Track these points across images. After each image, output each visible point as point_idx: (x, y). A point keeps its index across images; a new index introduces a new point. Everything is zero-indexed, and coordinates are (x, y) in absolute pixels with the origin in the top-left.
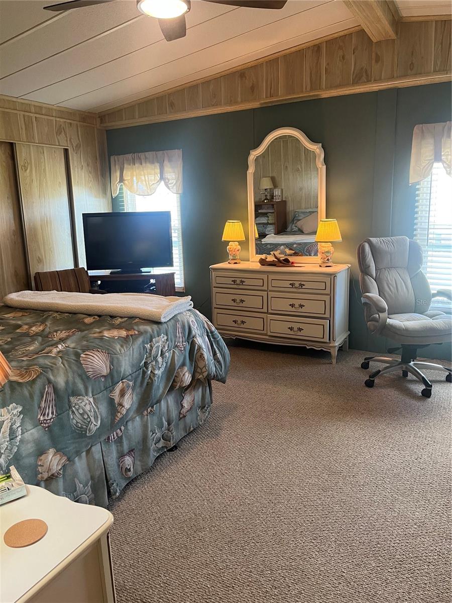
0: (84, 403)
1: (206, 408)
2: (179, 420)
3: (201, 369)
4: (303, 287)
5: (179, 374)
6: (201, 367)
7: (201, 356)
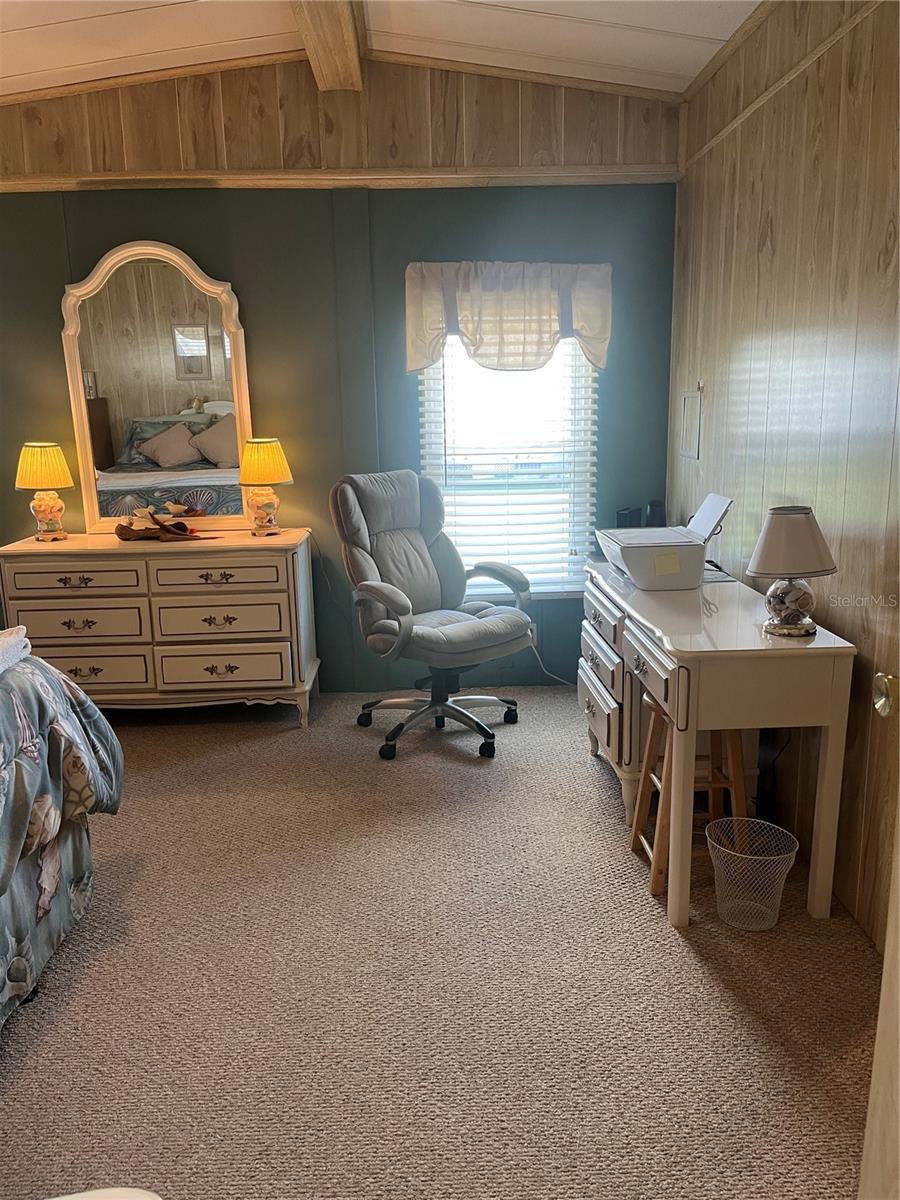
1: (85, 880)
2: (37, 924)
3: (79, 794)
4: (230, 581)
5: (36, 814)
6: (79, 789)
7: (75, 764)
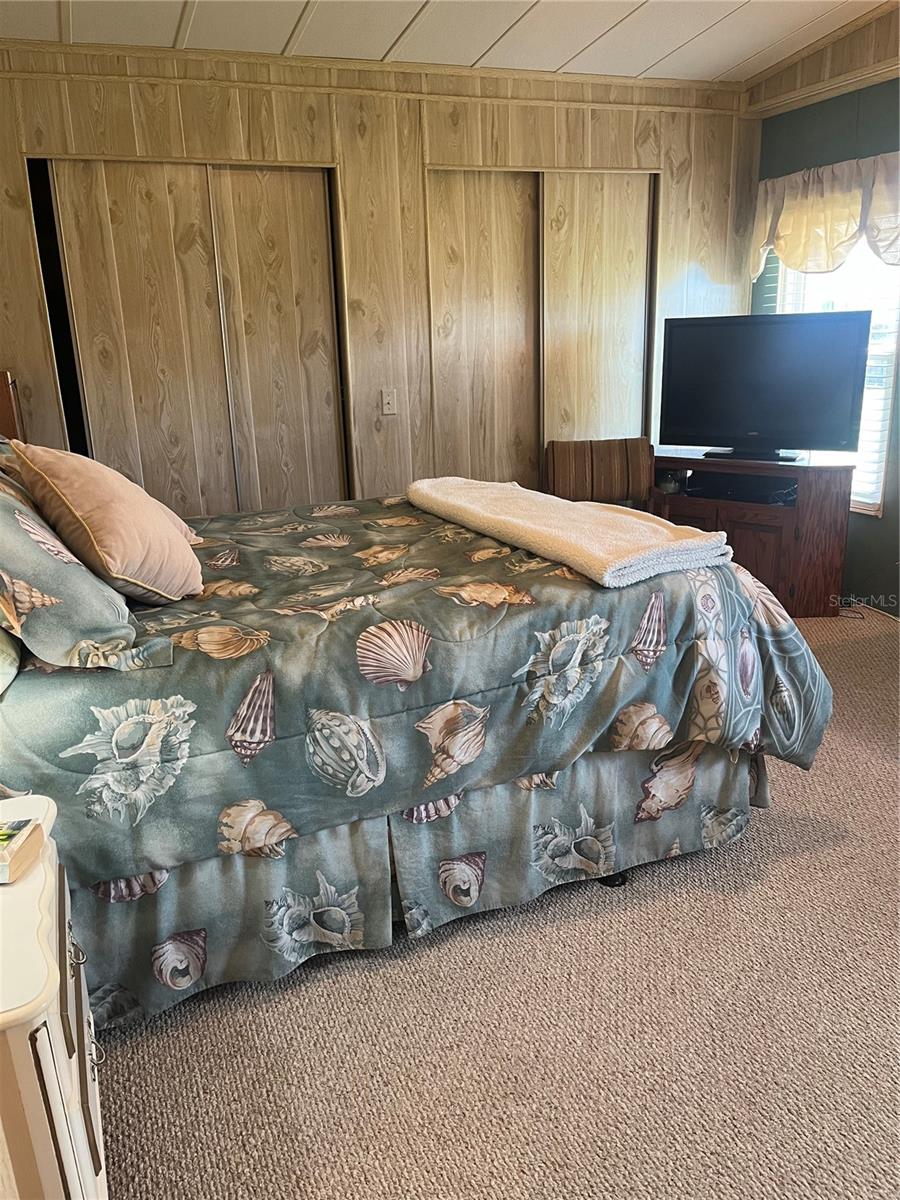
0: (344, 728)
1: (729, 815)
2: (635, 823)
3: (706, 721)
5: (630, 717)
6: (706, 716)
7: (709, 689)
